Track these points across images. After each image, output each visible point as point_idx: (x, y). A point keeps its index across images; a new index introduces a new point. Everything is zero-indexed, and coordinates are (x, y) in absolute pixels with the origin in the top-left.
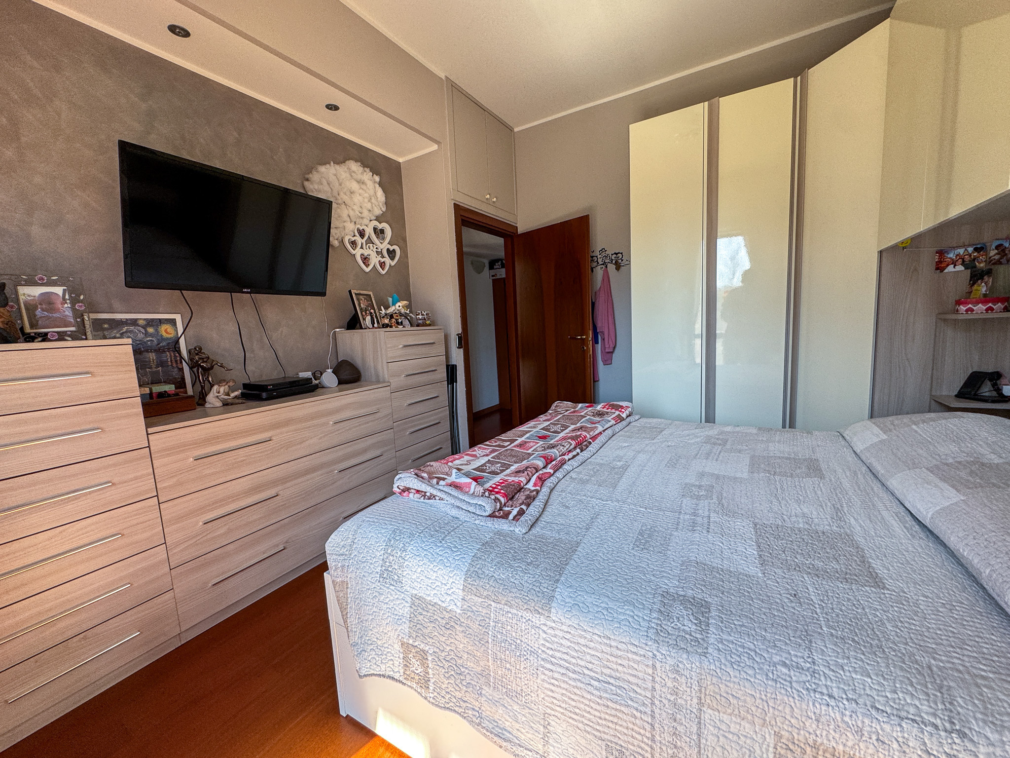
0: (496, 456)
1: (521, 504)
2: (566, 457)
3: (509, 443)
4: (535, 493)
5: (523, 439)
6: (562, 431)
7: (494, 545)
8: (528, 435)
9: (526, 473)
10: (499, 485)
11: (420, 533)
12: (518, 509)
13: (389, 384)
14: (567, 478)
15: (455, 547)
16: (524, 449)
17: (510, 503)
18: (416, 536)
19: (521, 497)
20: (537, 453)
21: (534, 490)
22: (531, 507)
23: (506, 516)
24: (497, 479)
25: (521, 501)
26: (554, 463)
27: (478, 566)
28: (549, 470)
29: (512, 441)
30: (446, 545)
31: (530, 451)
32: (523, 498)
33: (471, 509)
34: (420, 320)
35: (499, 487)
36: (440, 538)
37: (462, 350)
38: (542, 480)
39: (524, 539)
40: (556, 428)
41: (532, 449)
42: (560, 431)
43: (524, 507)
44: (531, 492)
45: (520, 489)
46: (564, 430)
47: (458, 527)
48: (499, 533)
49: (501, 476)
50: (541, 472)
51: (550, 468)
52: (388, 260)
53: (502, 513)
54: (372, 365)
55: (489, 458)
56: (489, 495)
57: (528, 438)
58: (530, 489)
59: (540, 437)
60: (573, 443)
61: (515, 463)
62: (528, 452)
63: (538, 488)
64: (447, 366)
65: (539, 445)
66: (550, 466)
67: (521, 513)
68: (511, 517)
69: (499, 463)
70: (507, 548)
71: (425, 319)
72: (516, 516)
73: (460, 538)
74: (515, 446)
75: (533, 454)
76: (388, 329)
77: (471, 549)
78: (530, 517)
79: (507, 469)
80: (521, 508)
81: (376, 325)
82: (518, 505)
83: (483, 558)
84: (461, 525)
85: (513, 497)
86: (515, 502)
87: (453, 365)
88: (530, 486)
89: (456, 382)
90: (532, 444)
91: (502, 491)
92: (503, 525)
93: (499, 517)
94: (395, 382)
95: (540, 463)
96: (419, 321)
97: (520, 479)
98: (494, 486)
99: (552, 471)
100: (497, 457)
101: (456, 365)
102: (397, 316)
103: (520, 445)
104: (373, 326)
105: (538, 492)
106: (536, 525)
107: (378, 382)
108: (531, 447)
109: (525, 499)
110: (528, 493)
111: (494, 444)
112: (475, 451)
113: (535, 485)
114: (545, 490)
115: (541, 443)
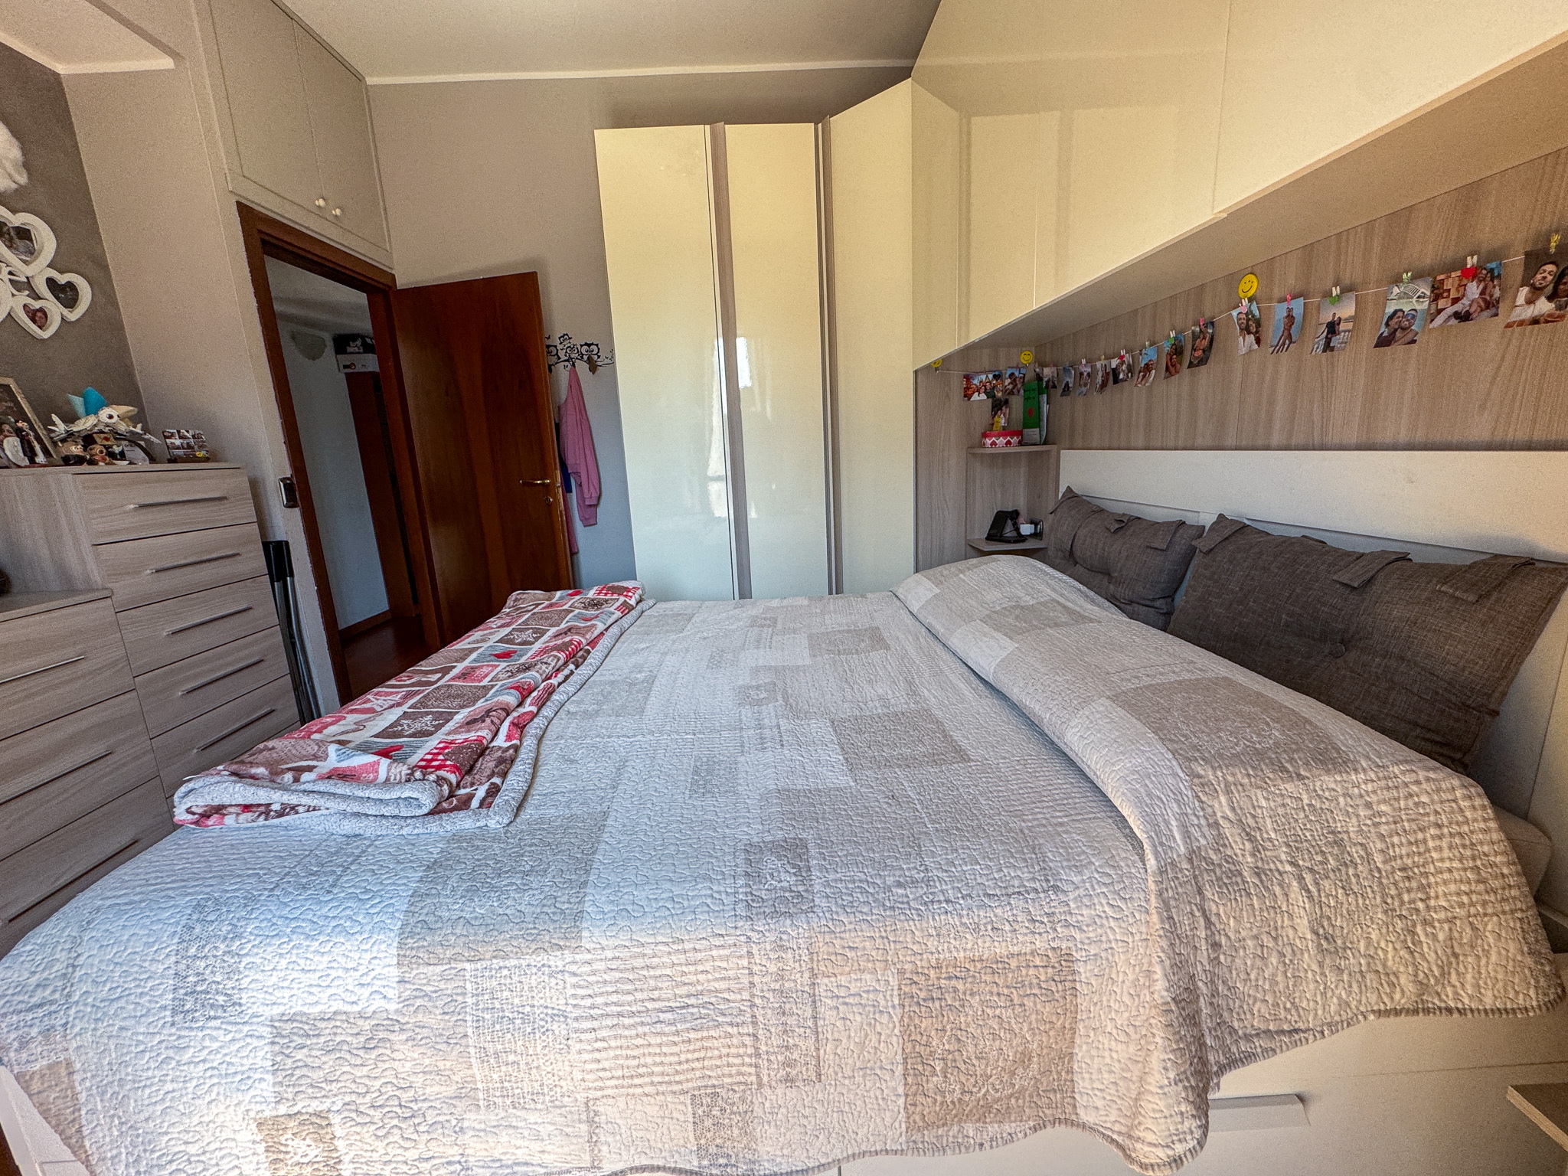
0: (419, 701)
1: (490, 777)
2: (554, 681)
3: (439, 675)
4: (511, 751)
5: (466, 663)
6: (536, 639)
7: (451, 862)
8: (474, 656)
9: (488, 720)
10: (438, 754)
11: (272, 890)
12: (486, 786)
13: (106, 593)
14: (562, 714)
15: (367, 891)
16: (473, 680)
17: (468, 779)
18: (263, 898)
19: (488, 763)
20: (500, 683)
21: (509, 748)
22: (510, 777)
23: (465, 804)
24: (433, 743)
25: (489, 772)
26: (535, 694)
27: (425, 911)
28: (529, 707)
29: (445, 671)
30: (343, 895)
31: (485, 682)
32: (492, 764)
33: (386, 811)
34: (178, 448)
35: (441, 757)
37: (297, 512)
38: (520, 726)
39: (509, 835)
40: (524, 636)
41: (488, 679)
42: (532, 640)
43: (496, 780)
44: (504, 752)
45: (482, 750)
46: (539, 638)
47: (364, 852)
48: (457, 838)
49: (440, 736)
50: (515, 714)
51: (531, 704)
52: (55, 310)
53: (455, 802)
54: (44, 553)
55: (405, 708)
56: (424, 775)
57: (475, 660)
58: (500, 748)
59: (499, 656)
60: (562, 656)
61: (462, 707)
62: (482, 684)
63: (515, 742)
64: (266, 545)
65: (499, 669)
66: (529, 701)
67: (494, 791)
68: (475, 803)
69: (427, 713)
70: (478, 860)
71: (189, 447)
72: (484, 799)
73: (373, 871)
74: (453, 679)
75: (493, 686)
76: (85, 468)
77: (404, 884)
78: (512, 795)
79: (448, 721)
80: (492, 784)
81: (41, 458)
82: (484, 779)
83: (434, 891)
84: (370, 846)
85: (472, 768)
86: (477, 777)
87: (280, 543)
88: (501, 741)
89: (292, 575)
90: (485, 670)
91: (448, 763)
92: (463, 822)
93: (451, 810)
94: (124, 589)
95: (511, 699)
96: (177, 452)
97: (479, 734)
98: (429, 757)
99: (534, 709)
100: (422, 703)
101: (287, 543)
102: (107, 439)
103: (464, 675)
104: (32, 461)
105: (517, 748)
106: (527, 805)
107: (70, 589)
108: (486, 676)
109: (496, 767)
110: (499, 753)
111: (408, 682)
112: (369, 701)
113: (509, 738)
114: (529, 742)
115: (503, 665)
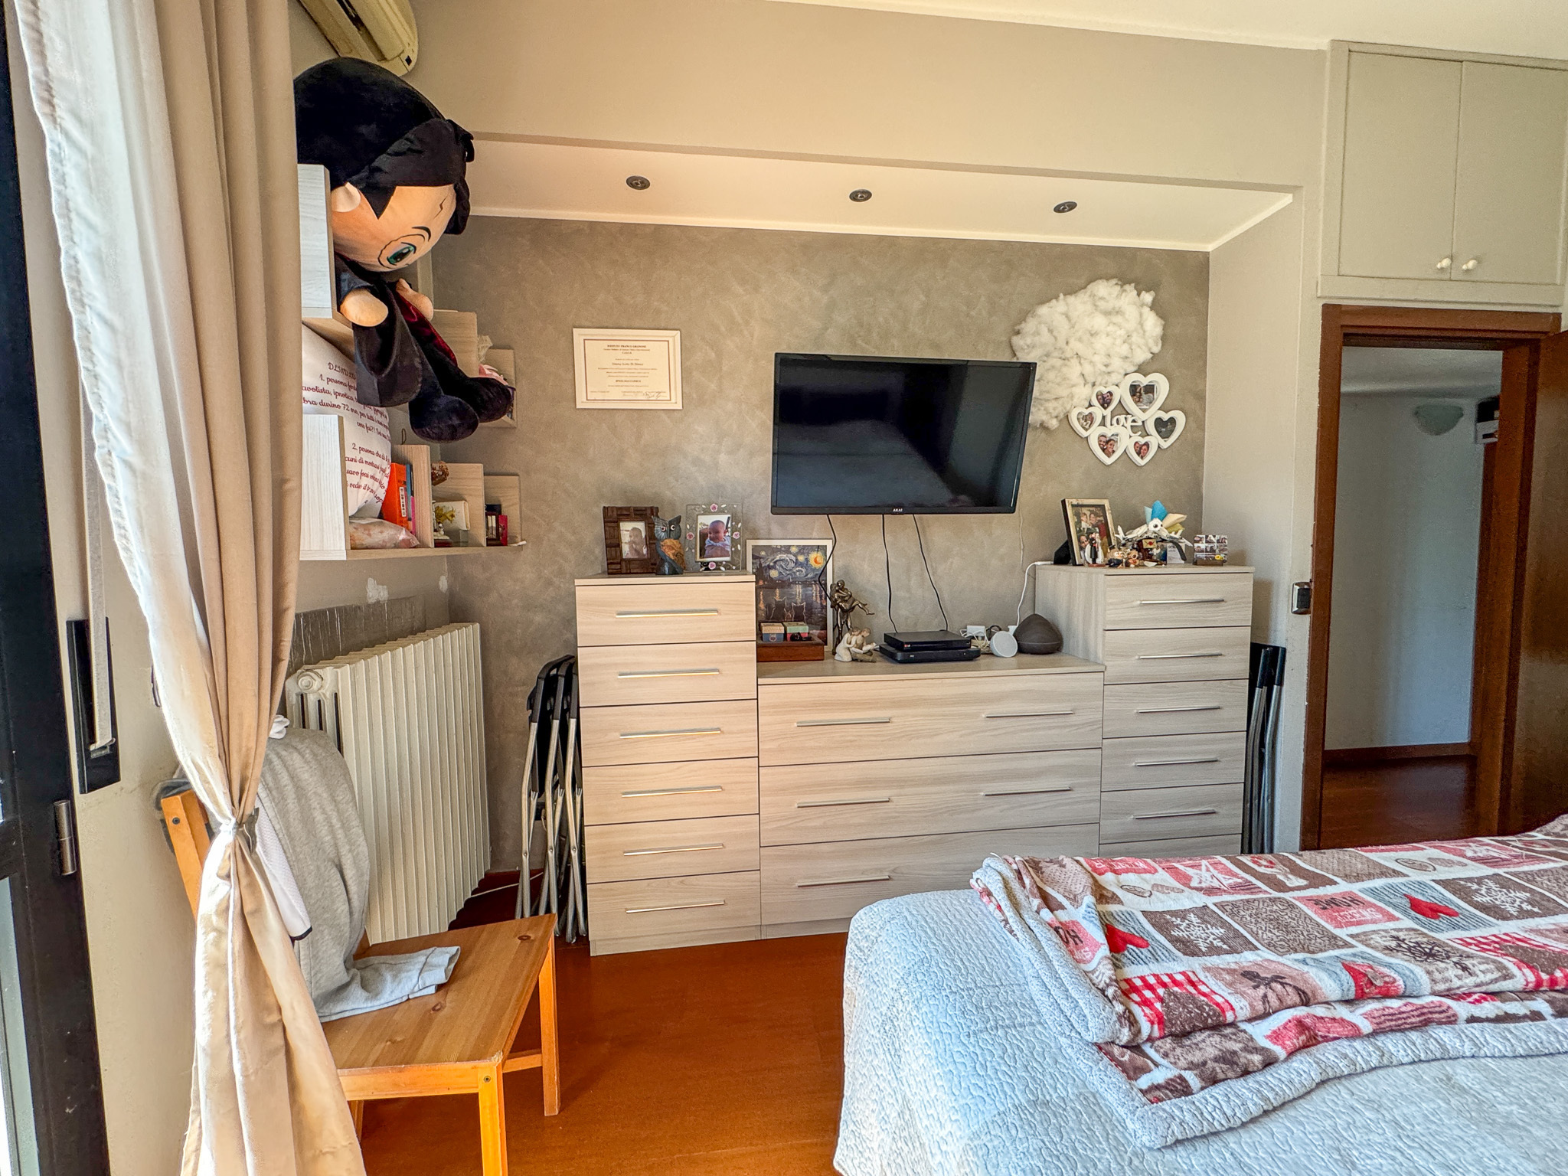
0: (1233, 904)
1: (1192, 1066)
2: (1462, 1009)
3: (1303, 882)
4: (1257, 1058)
5: (1355, 888)
6: (1523, 914)
7: (1054, 1121)
8: (1378, 883)
9: (1262, 990)
10: (1164, 985)
12: (1175, 1072)
13: (1102, 668)
14: (1429, 1071)
15: (985, 1067)
16: (1333, 919)
17: (1167, 1044)
19: (1208, 1046)
20: (1361, 948)
21: (1258, 1050)
22: (1218, 1090)
23: (1132, 1072)
24: (1178, 965)
25: (1197, 1057)
26: (1395, 1004)
27: (996, 1142)
28: (1359, 1017)
29: (1316, 880)
31: (1342, 933)
32: (1211, 1052)
34: (1202, 551)
35: (1161, 991)
36: (973, 1028)
38: (1309, 1037)
40: (1501, 898)
41: (1354, 930)
42: (1513, 911)
43: (1191, 1078)
44: (1246, 1049)
45: (1218, 1026)
46: (1532, 915)
47: (1022, 1025)
48: (1091, 1101)
49: (1194, 965)
50: (1320, 1011)
51: (1368, 1016)
52: (1155, 440)
53: (1126, 1058)
54: (1081, 628)
55: (1210, 901)
56: (1114, 998)
57: (1373, 892)
58: (1252, 1039)
59: (1416, 905)
60: (1522, 977)
61: (1270, 946)
62: (1337, 932)
63: (1280, 1052)
65: (1391, 925)
66: (1372, 1006)
67: (1179, 1088)
68: (1144, 1082)
69: (1224, 924)
71: (1212, 550)
72: (1157, 1087)
73: (1005, 1051)
74: (1298, 899)
75: (1346, 945)
77: (1005, 1094)
78: (1188, 1117)
79: (1233, 951)
80: (1181, 1077)
81: (1099, 560)
82: (1182, 1063)
83: (1014, 1132)
84: (1032, 1024)
85: (1186, 1034)
86: (1178, 1051)
87: (1276, 649)
88: (1260, 1032)
89: (1281, 684)
90: (1368, 914)
91: (1158, 1005)
92: (1111, 1089)
93: (1118, 1063)
94: (1116, 667)
96: (1200, 555)
97: (1231, 999)
98: (1152, 981)
99: (1366, 1027)
100: (1234, 909)
101: (1284, 650)
102: (1151, 544)
103: (1329, 905)
104: (1094, 561)
105: (1269, 1062)
106: (1201, 1146)
108: (1359, 923)
109: (1216, 1060)
110: (1236, 1047)
111: (1262, 870)
112: (1198, 867)
113: (1276, 1036)
114: (1304, 1068)
115: (1407, 923)
